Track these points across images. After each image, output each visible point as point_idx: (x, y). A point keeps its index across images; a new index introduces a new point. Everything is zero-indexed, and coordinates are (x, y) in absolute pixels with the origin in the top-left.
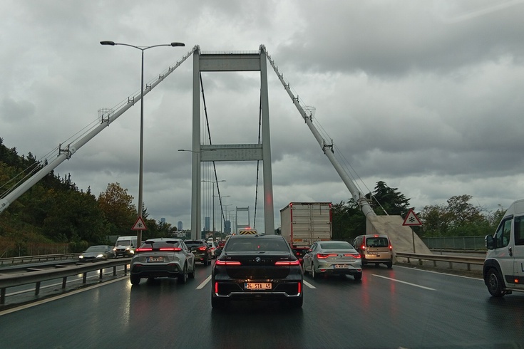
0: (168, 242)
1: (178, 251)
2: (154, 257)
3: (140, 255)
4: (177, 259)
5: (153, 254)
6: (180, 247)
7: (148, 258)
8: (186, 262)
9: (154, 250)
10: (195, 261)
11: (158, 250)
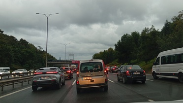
0: (51, 69)
1: (56, 73)
2: (43, 77)
3: (37, 76)
4: (56, 77)
5: (43, 75)
6: (57, 71)
7: (40, 77)
8: (60, 78)
9: (43, 73)
10: (65, 77)
11: (45, 73)
